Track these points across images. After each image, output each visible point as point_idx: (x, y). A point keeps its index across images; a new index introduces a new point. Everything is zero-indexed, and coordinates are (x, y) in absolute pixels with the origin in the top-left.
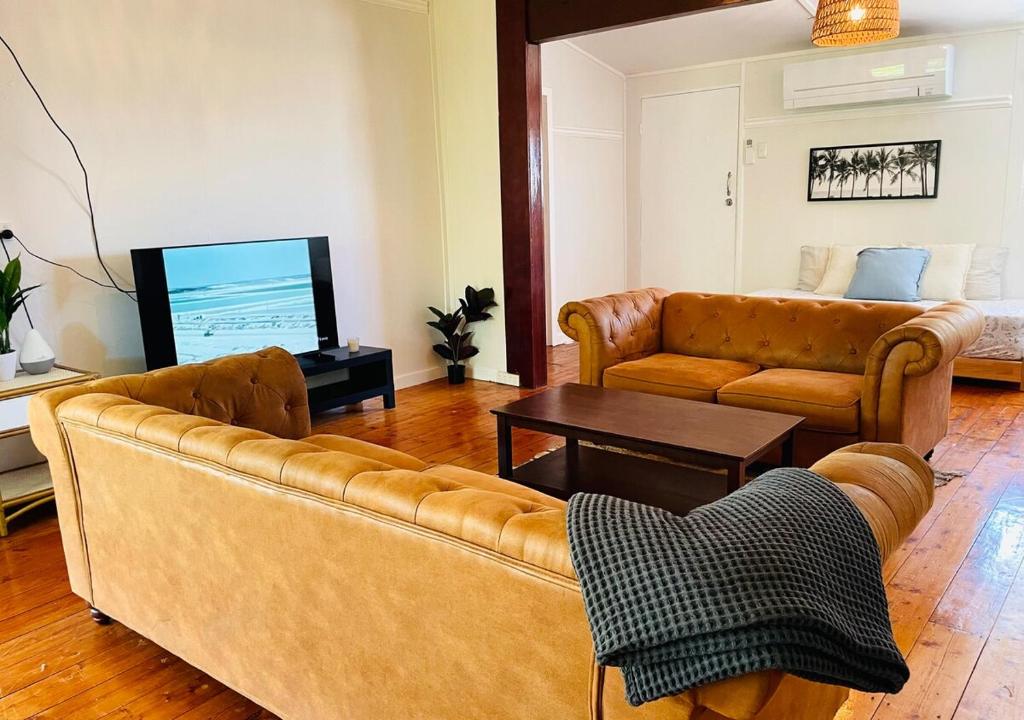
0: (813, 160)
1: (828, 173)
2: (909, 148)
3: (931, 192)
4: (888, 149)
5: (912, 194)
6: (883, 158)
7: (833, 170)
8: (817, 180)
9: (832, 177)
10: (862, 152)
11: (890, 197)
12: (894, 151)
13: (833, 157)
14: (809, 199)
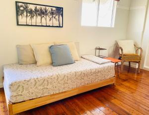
0: (17, 8)
1: (25, 13)
2: (54, 9)
4: (47, 8)
5: (56, 25)
6: (46, 11)
7: (27, 13)
8: (20, 17)
9: (27, 16)
10: (38, 7)
11: (49, 26)
12: (49, 9)
13: (27, 7)
14: (18, 24)
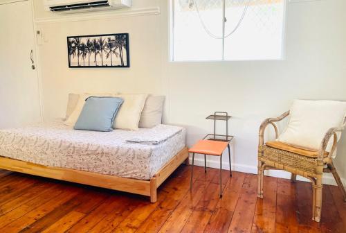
0: (69, 44)
1: (77, 51)
2: (113, 38)
3: (125, 64)
4: (103, 38)
5: (117, 65)
6: (101, 44)
7: (79, 50)
8: (72, 56)
9: (79, 54)
10: (91, 39)
11: (107, 66)
12: (105, 39)
13: (78, 42)
14: (70, 67)
